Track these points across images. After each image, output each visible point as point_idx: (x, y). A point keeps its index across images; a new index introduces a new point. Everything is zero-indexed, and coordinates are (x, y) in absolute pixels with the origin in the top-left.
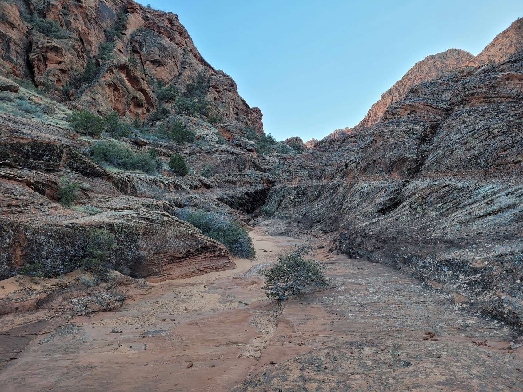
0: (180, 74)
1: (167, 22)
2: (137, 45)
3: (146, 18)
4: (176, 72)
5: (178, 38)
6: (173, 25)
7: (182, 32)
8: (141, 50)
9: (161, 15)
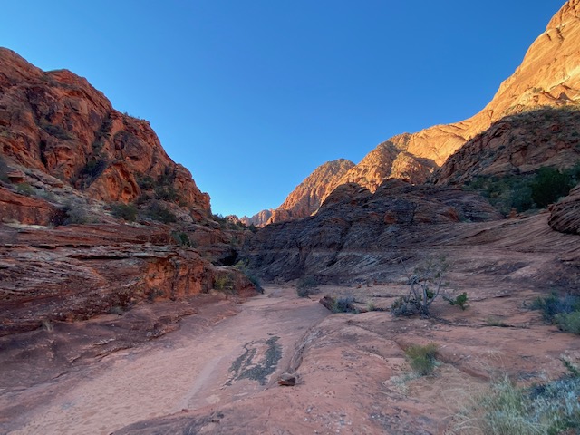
0: (152, 167)
1: (141, 127)
2: (119, 144)
3: (125, 123)
4: (149, 166)
5: (150, 139)
6: (146, 130)
7: (153, 135)
8: (123, 148)
9: (137, 121)
